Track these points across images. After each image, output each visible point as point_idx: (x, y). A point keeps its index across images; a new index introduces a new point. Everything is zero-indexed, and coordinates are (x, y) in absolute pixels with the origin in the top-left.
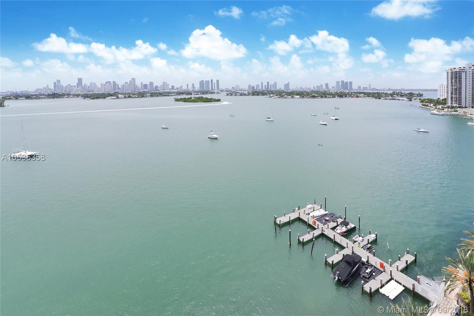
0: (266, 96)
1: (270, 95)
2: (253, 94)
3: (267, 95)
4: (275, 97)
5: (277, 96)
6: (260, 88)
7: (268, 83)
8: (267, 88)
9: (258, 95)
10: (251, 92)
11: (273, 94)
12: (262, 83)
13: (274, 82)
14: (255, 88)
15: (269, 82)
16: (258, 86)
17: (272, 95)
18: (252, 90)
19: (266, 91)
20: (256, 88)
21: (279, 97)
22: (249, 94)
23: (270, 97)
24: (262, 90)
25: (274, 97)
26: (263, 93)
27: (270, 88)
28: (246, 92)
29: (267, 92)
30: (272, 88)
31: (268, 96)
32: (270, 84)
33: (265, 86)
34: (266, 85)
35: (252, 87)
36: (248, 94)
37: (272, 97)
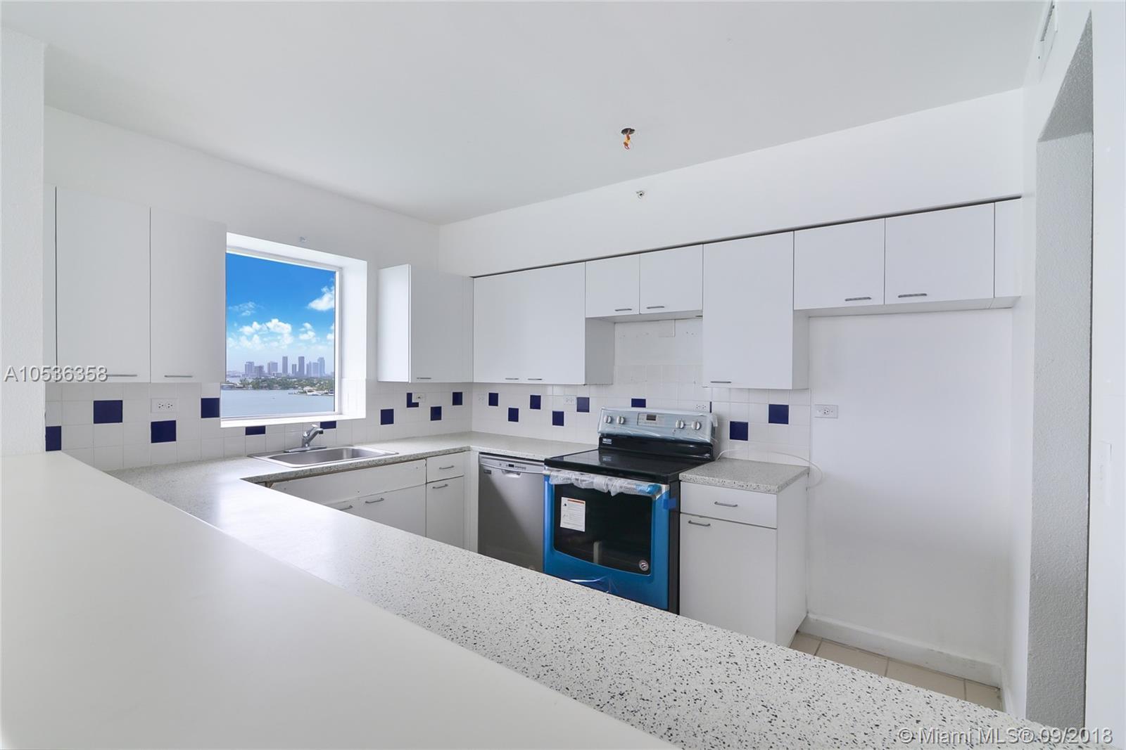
0: (291, 391)
1: (303, 387)
2: (256, 386)
3: (295, 388)
4: (315, 393)
5: (321, 392)
6: (280, 370)
7: (301, 359)
8: (297, 370)
9: (270, 387)
10: (250, 381)
11: (313, 385)
12: (285, 359)
13: (318, 358)
14: (266, 370)
15: (303, 357)
16: (273, 366)
17: (307, 388)
18: (256, 375)
19: (295, 380)
20: (269, 371)
21: (327, 393)
22: (244, 386)
23: (302, 393)
24: (284, 376)
25: (311, 393)
26: (285, 384)
27: (307, 372)
28: (237, 382)
29: (295, 382)
30: (312, 372)
31: (296, 391)
32: (306, 362)
33: (294, 366)
34: (296, 365)
35: (256, 367)
36: (242, 386)
37: (309, 393)
